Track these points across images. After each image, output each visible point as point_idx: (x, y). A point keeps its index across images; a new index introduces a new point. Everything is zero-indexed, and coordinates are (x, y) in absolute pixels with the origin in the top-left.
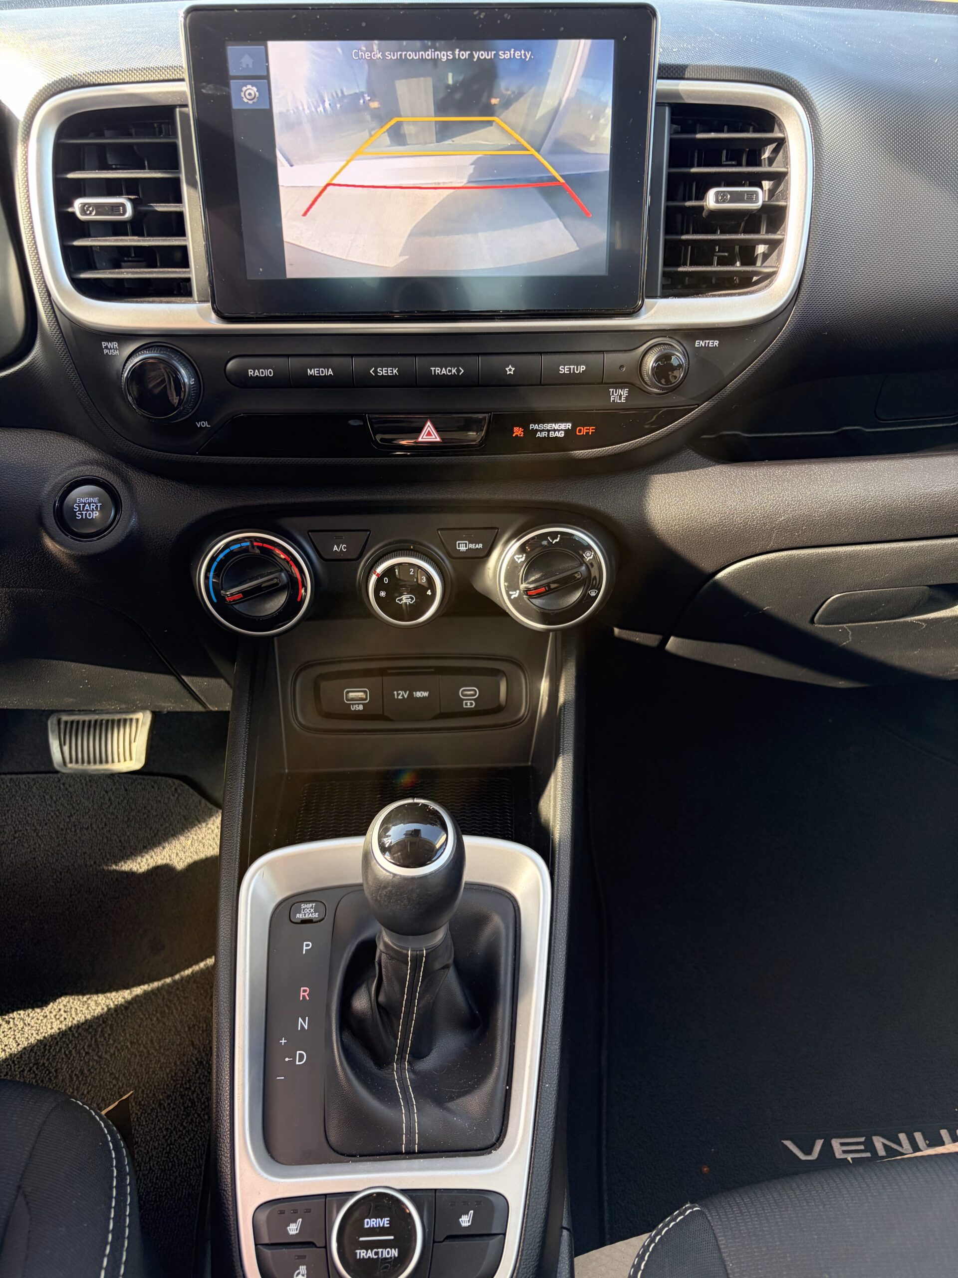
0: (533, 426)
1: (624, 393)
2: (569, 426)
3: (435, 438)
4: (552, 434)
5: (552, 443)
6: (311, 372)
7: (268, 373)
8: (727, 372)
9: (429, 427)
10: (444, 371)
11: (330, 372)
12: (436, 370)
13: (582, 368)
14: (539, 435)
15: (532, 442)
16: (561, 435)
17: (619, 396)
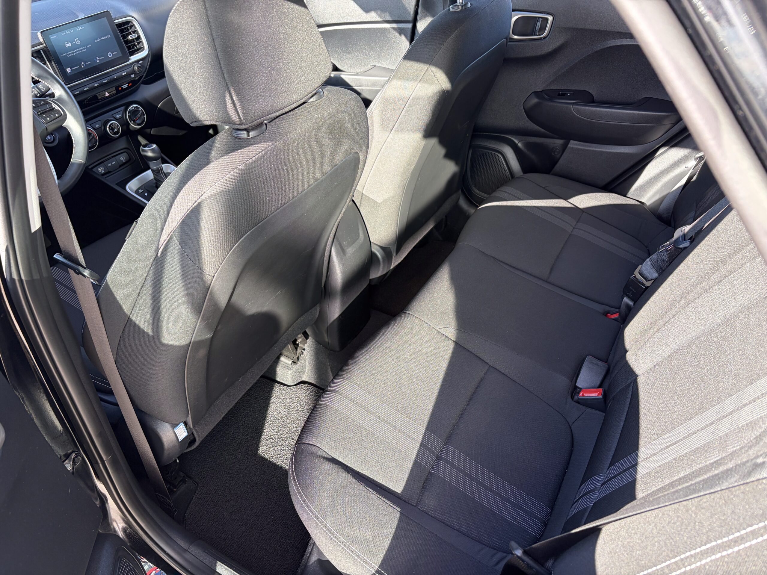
0: (122, 87)
1: (133, 75)
2: (127, 84)
3: (108, 95)
4: (126, 87)
5: (126, 89)
6: (85, 89)
7: (78, 92)
8: (146, 66)
9: (106, 93)
10: (105, 81)
11: (88, 88)
12: (104, 82)
13: (126, 73)
14: (124, 88)
15: (123, 90)
16: (127, 87)
17: (133, 76)
